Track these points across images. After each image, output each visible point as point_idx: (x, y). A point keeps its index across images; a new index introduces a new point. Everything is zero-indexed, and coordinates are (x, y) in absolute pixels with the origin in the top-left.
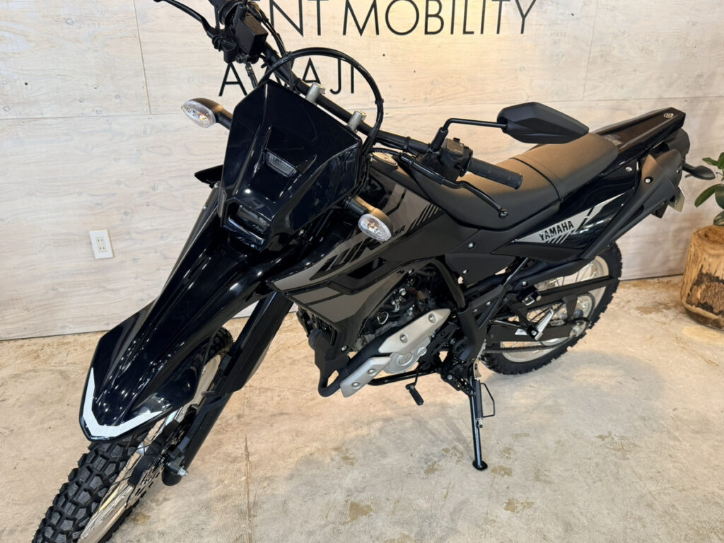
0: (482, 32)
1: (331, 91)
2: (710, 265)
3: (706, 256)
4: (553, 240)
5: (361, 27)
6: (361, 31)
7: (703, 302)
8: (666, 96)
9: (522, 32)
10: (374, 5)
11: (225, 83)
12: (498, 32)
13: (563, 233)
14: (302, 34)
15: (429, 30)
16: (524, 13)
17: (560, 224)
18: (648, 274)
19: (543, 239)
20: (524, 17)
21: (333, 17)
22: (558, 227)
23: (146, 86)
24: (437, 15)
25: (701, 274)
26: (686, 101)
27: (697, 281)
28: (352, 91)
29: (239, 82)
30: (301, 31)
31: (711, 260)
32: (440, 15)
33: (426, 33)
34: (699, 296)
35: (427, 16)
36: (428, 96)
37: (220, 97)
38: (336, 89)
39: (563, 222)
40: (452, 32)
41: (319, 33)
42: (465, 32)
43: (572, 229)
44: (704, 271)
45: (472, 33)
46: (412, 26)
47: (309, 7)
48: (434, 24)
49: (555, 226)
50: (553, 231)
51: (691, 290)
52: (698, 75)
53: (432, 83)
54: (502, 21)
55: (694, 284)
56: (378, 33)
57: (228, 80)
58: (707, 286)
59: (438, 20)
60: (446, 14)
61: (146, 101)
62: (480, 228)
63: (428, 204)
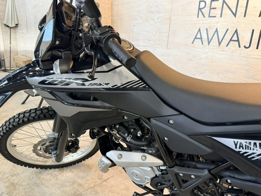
1: (245, 47)
4: (246, 153)
11: (196, 38)
19: (236, 148)
23: (168, 37)
28: (257, 48)
29: (201, 38)
37: (192, 44)
38: (247, 46)
41: (245, 16)
47: (243, 2)
57: (197, 37)
61: (167, 43)
62: (181, 113)
63: (138, 79)
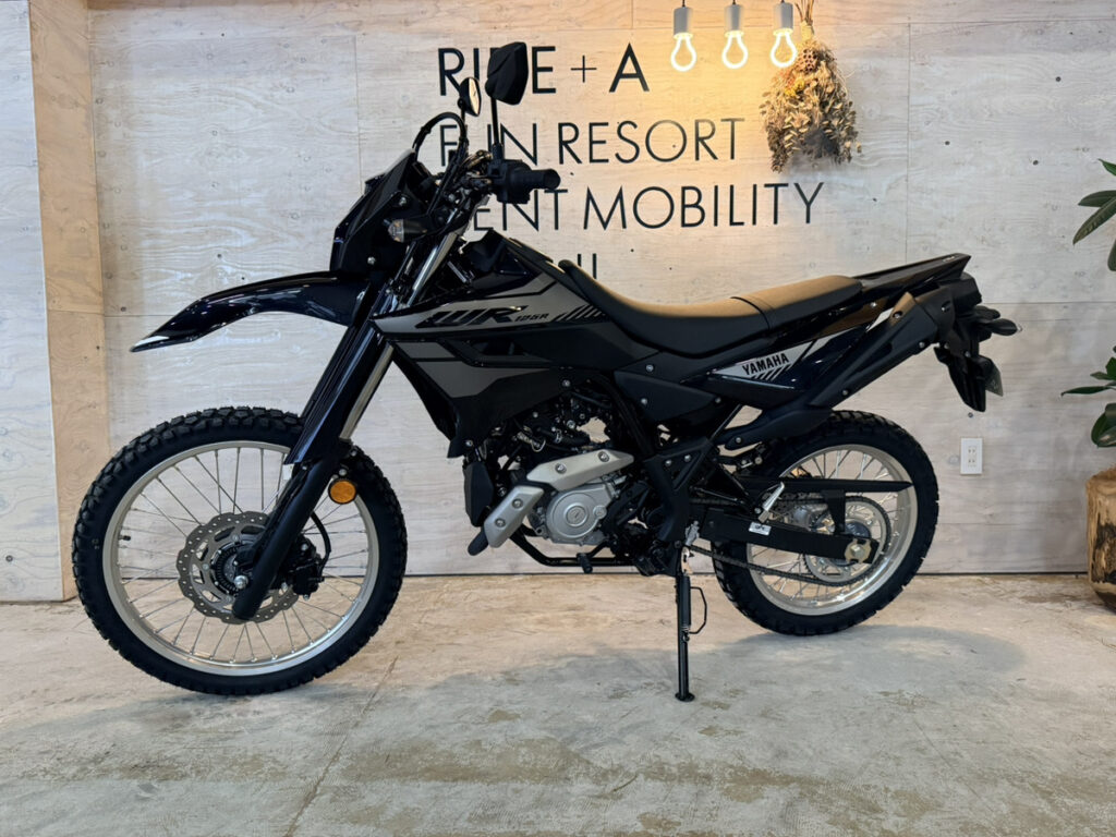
0: (754, 223)
2: (1107, 512)
3: (1100, 499)
4: (761, 375)
5: (605, 220)
6: (605, 225)
7: (1110, 572)
8: (1033, 300)
9: (808, 221)
10: (620, 197)
12: (776, 222)
13: (775, 368)
14: (537, 229)
15: (687, 222)
16: (809, 199)
17: (770, 356)
18: (1058, 566)
19: (748, 373)
20: (808, 204)
21: (573, 211)
22: (768, 360)
24: (696, 205)
25: (1100, 528)
26: (1065, 307)
27: (1098, 540)
30: (535, 225)
31: (1107, 503)
32: (700, 204)
33: (684, 225)
34: (1104, 563)
35: (684, 206)
36: (689, 298)
39: (774, 355)
40: (716, 224)
41: (557, 228)
42: (732, 223)
43: (786, 363)
44: (1103, 523)
45: (742, 224)
46: (666, 217)
48: (693, 215)
49: (764, 359)
50: (761, 365)
51: (1094, 559)
52: (1076, 273)
53: (693, 282)
54: (779, 210)
55: (1095, 548)
56: (624, 226)
58: (1110, 545)
59: (698, 211)
60: (708, 204)
62: (662, 349)
63: (586, 304)
